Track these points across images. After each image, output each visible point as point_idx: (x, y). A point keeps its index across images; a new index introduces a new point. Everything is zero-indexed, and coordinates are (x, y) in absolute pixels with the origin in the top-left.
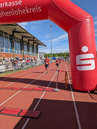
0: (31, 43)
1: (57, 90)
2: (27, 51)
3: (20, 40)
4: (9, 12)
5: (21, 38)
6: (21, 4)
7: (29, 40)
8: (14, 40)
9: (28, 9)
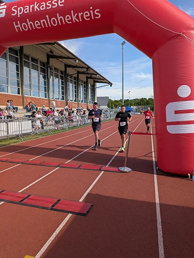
0: (82, 79)
2: (74, 94)
3: (62, 72)
4: (42, 21)
5: (63, 69)
6: (63, 5)
7: (79, 73)
8: (49, 73)
9: (76, 14)
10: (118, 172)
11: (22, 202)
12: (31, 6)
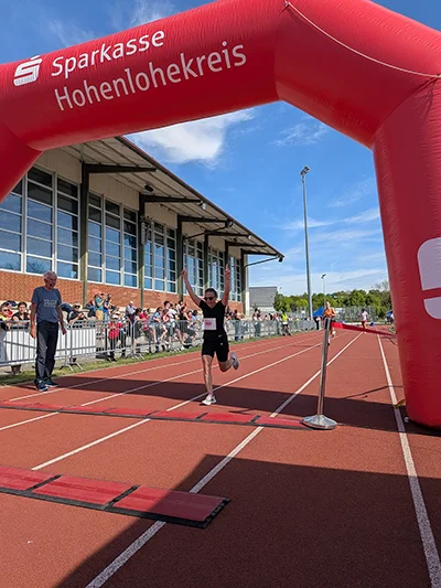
0: (215, 247)
1: (321, 420)
2: (198, 278)
3: (171, 232)
4: (115, 83)
5: (174, 226)
6: (161, 44)
7: (208, 233)
9: (191, 61)
10: (301, 428)
11: (34, 491)
12: (94, 53)
